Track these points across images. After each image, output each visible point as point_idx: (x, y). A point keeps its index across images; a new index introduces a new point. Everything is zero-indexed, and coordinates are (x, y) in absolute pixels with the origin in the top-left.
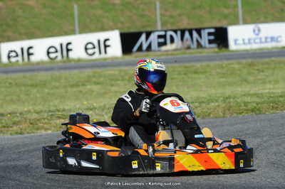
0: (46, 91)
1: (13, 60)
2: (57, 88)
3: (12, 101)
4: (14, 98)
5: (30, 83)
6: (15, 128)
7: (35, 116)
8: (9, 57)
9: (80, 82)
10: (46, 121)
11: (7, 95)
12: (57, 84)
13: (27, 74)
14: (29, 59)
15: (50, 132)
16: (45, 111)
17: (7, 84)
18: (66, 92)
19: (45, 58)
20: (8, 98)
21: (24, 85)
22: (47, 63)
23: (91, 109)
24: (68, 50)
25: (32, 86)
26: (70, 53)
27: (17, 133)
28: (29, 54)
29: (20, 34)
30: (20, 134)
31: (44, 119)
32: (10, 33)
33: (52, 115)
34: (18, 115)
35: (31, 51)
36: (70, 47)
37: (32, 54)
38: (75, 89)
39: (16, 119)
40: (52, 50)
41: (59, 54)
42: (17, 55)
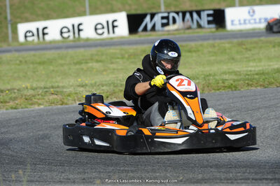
0: (51, 68)
1: (30, 39)
2: (62, 65)
3: (19, 78)
4: (21, 75)
5: (38, 60)
6: (11, 104)
7: (31, 92)
8: (26, 37)
9: (83, 60)
10: (40, 96)
11: (15, 72)
12: (63, 62)
13: (38, 53)
14: (44, 38)
15: (42, 107)
16: (41, 88)
17: (18, 62)
19: (58, 37)
20: (16, 75)
21: (33, 63)
22: (58, 41)
23: (83, 86)
24: (79, 30)
25: (40, 63)
26: (81, 33)
27: (12, 108)
28: (44, 34)
29: (37, 15)
30: (15, 108)
31: (39, 95)
32: (27, 15)
33: (47, 91)
34: (16, 91)
35: (46, 31)
36: (81, 27)
37: (47, 34)
38: (78, 67)
39: (13, 95)
40: (65, 30)
41: (71, 34)
42: (33, 35)
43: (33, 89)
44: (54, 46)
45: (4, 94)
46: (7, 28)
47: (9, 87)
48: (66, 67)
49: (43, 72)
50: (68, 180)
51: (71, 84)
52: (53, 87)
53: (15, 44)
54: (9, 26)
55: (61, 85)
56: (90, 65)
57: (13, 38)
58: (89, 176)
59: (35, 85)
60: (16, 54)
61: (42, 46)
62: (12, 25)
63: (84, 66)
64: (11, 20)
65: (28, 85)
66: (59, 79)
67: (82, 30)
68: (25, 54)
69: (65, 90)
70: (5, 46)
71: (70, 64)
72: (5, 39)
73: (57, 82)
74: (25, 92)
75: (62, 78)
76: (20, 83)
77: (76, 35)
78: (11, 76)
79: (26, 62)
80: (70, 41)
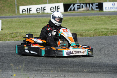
0: (33, 24)
1: (24, 12)
2: (37, 23)
3: (20, 28)
5: (27, 21)
6: (16, 38)
8: (22, 12)
9: (45, 22)
12: (37, 22)
13: (27, 18)
14: (30, 12)
17: (19, 22)
18: (40, 25)
19: (35, 12)
20: (18, 27)
21: (25, 22)
22: (36, 14)
24: (44, 10)
25: (28, 22)
26: (45, 11)
28: (30, 11)
29: (27, 3)
30: (18, 40)
32: (23, 3)
34: (18, 33)
35: (31, 9)
36: (45, 8)
37: (31, 11)
39: (17, 35)
40: (38, 9)
41: (41, 11)
42: (26, 11)
43: (25, 33)
44: (34, 16)
45: (14, 34)
46: (15, 8)
47: (16, 32)
48: (38, 24)
49: (29, 26)
50: (39, 70)
52: (33, 32)
53: (18, 14)
54: (16, 7)
55: (36, 31)
57: (17, 12)
58: (47, 69)
59: (26, 31)
60: (19, 19)
61: (29, 15)
64: (17, 5)
65: (23, 31)
66: (35, 29)
67: (45, 9)
68: (22, 18)
69: (38, 34)
70: (14, 15)
71: (40, 23)
72: (14, 12)
73: (35, 30)
74: (22, 34)
75: (37, 29)
76: (20, 30)
77: (43, 12)
78: (16, 27)
79: (22, 22)
80: (40, 14)
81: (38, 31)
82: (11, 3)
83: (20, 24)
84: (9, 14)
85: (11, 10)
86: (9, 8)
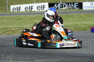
0: (22, 21)
1: (14, 11)
2: (25, 20)
3: (10, 24)
4: (11, 23)
5: (17, 18)
6: (7, 33)
7: (14, 29)
8: (13, 10)
9: (33, 18)
11: (9, 22)
12: (26, 19)
13: (17, 16)
14: (19, 11)
15: (18, 34)
16: (18, 28)
17: (10, 19)
19: (24, 10)
20: (9, 23)
21: (15, 19)
22: (24, 12)
24: (32, 8)
26: (32, 9)
27: (7, 34)
28: (19, 9)
29: (17, 3)
31: (17, 30)
32: (14, 2)
33: (20, 29)
34: (9, 28)
35: (20, 8)
36: (32, 7)
37: (20, 9)
38: (31, 21)
39: (8, 30)
40: (27, 8)
41: (29, 9)
42: (16, 9)
43: (15, 28)
44: (23, 13)
45: (5, 29)
47: (7, 27)
48: (27, 21)
49: (19, 22)
50: (26, 60)
51: (28, 27)
52: (22, 28)
53: (9, 12)
54: (7, 6)
55: (25, 27)
56: (35, 20)
57: (8, 10)
58: (33, 59)
59: (16, 27)
60: (10, 16)
61: (18, 13)
62: (8, 6)
63: (33, 21)
64: (8, 4)
65: (13, 27)
66: (24, 25)
67: (33, 8)
68: (12, 16)
70: (6, 13)
71: (28, 20)
72: (6, 11)
73: (23, 26)
74: (12, 29)
75: (25, 25)
76: (11, 26)
77: (31, 10)
78: (8, 23)
79: (13, 19)
80: (28, 12)
81: (26, 27)
82: (4, 3)
83: (11, 20)
84: (2, 12)
85: (3, 9)
86: (1, 7)
